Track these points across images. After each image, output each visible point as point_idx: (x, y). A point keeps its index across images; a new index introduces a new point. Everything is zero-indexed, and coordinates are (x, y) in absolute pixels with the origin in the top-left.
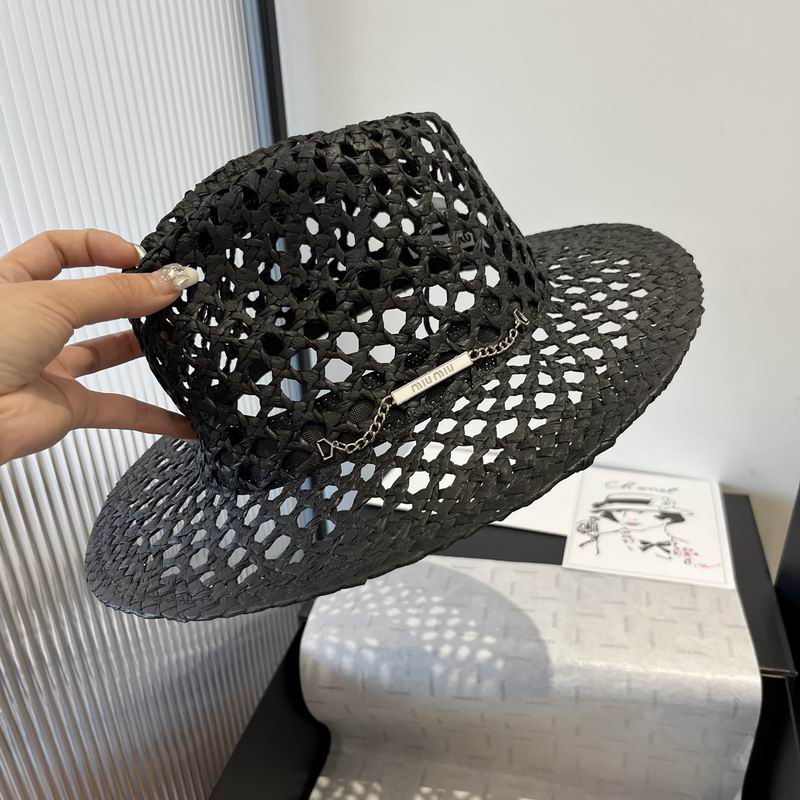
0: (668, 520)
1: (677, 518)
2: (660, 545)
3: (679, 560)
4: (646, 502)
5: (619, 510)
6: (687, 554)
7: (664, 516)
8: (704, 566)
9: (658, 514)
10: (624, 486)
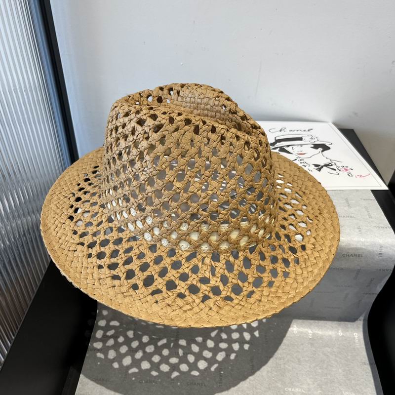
0: (320, 149)
1: (325, 148)
2: (326, 165)
3: (344, 174)
4: (300, 139)
5: (288, 146)
6: (346, 170)
7: (316, 146)
8: (361, 176)
9: (313, 146)
10: (281, 131)
